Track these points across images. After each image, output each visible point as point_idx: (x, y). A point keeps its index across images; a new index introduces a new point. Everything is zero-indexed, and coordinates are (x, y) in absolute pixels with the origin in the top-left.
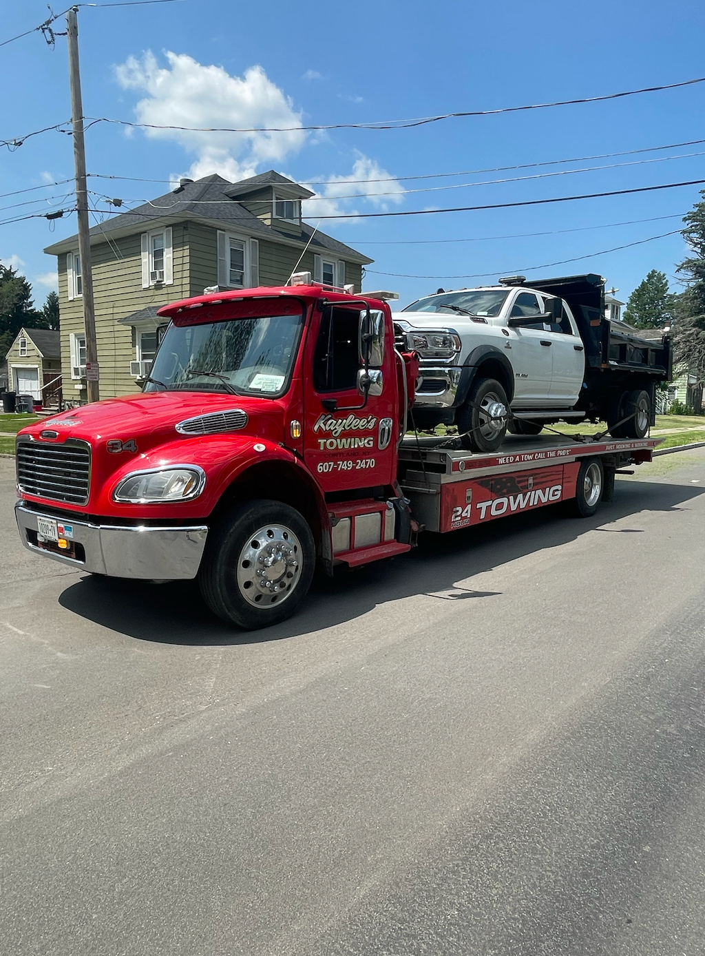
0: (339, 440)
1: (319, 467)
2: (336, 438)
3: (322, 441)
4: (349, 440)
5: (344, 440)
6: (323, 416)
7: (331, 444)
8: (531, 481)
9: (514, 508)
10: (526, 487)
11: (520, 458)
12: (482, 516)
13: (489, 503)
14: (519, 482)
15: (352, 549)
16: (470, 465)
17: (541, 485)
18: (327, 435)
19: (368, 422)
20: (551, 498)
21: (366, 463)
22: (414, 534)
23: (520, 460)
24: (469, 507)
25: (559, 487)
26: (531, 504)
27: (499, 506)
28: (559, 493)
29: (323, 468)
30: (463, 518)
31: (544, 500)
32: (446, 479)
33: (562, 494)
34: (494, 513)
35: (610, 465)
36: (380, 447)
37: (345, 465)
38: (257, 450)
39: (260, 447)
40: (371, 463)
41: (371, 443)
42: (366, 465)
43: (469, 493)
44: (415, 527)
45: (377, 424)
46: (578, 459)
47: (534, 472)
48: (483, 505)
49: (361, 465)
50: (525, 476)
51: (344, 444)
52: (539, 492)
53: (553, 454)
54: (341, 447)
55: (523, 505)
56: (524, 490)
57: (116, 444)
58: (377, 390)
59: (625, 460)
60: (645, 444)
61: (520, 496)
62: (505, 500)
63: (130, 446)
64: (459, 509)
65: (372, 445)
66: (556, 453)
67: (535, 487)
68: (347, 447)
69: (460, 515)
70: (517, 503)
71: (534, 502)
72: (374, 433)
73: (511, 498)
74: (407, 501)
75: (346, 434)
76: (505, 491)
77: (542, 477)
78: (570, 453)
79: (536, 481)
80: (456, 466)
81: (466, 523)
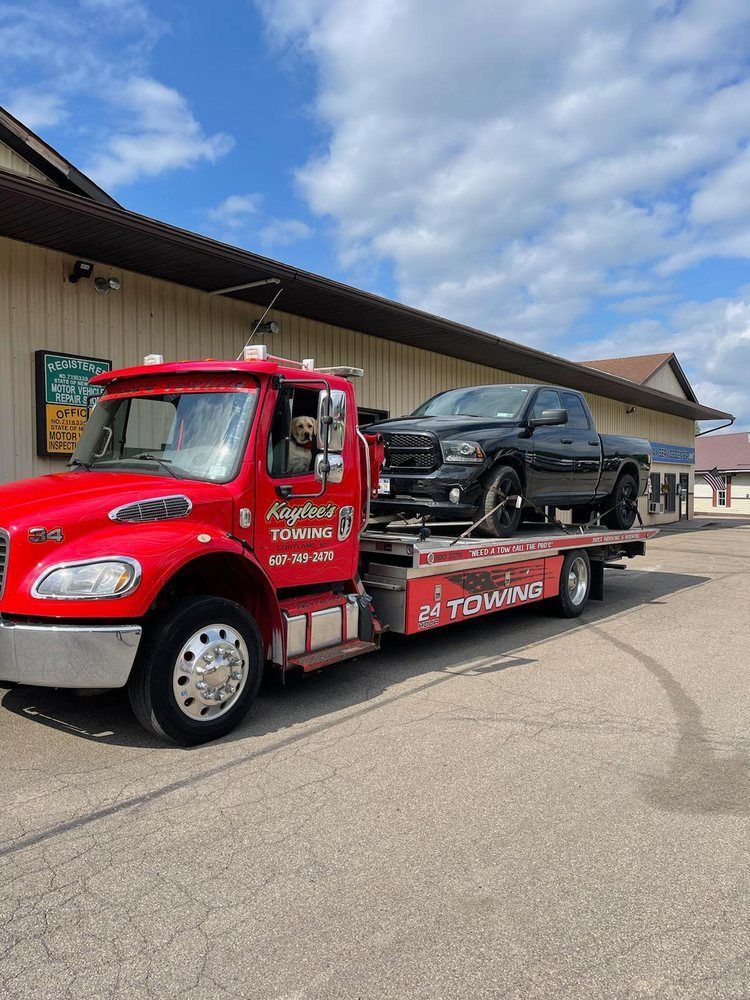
0: (293, 530)
1: (270, 560)
2: (290, 528)
3: (275, 531)
4: (305, 530)
5: (299, 530)
6: (277, 504)
7: (285, 535)
8: (508, 577)
9: (488, 606)
10: (503, 583)
11: (496, 550)
12: (453, 616)
13: (461, 601)
14: (495, 578)
15: (308, 651)
16: (439, 557)
17: (520, 580)
18: (282, 524)
19: (327, 511)
20: (532, 596)
21: (324, 555)
22: (377, 635)
23: (496, 553)
24: (438, 605)
25: (540, 584)
26: (508, 602)
27: (473, 605)
28: (540, 590)
29: (276, 560)
30: (431, 618)
31: (523, 598)
32: (412, 574)
33: (543, 591)
34: (466, 612)
35: (598, 559)
36: (341, 538)
37: (300, 558)
38: (201, 541)
39: (204, 538)
40: (329, 555)
41: (330, 533)
42: (324, 557)
43: (438, 590)
44: (378, 627)
45: (336, 513)
46: (561, 553)
47: (511, 567)
48: (454, 604)
49: (319, 557)
50: (502, 571)
51: (300, 534)
52: (518, 589)
53: (532, 547)
54: (295, 537)
55: (499, 604)
56: (501, 586)
57: (40, 532)
58: (337, 477)
59: (615, 553)
60: (637, 536)
61: (496, 594)
62: (478, 598)
63: (55, 534)
64: (428, 607)
65: (330, 536)
66: (536, 546)
67: (513, 584)
68: (302, 537)
69: (428, 615)
70: (493, 601)
71: (511, 600)
72: (334, 522)
73: (486, 595)
74: (369, 598)
75: (303, 523)
76: (478, 587)
77: (521, 572)
78: (553, 546)
79: (513, 577)
80: (424, 559)
81: (435, 624)
